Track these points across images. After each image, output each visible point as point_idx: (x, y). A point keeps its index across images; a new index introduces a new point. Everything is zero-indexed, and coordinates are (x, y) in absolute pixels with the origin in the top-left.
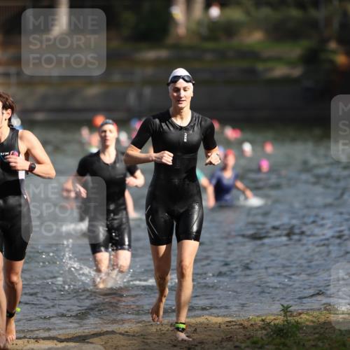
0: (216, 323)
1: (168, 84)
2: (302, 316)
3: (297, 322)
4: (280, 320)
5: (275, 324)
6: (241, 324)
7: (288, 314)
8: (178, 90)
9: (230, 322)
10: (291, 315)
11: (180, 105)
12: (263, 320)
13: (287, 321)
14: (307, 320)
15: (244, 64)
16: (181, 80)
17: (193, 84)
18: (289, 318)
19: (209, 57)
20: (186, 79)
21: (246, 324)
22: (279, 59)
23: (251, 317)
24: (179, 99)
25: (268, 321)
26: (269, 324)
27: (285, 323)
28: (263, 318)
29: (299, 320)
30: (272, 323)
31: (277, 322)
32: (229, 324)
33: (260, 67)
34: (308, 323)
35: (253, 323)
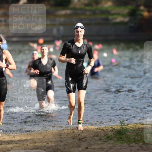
0: (92, 129)
1: (74, 29)
2: (129, 125)
3: (127, 128)
4: (119, 127)
5: (117, 129)
6: (102, 129)
7: (123, 124)
8: (78, 32)
9: (97, 128)
10: (124, 125)
11: (79, 38)
12: (112, 128)
13: (122, 128)
14: (131, 127)
15: (104, 16)
16: (79, 28)
17: (84, 30)
18: (123, 127)
19: (88, 13)
20: (82, 27)
21: (104, 129)
22: (118, 14)
23: (106, 126)
24: (78, 36)
25: (114, 128)
26: (114, 129)
27: (121, 128)
28: (112, 126)
29: (128, 127)
30: (116, 129)
31: (118, 128)
32: (97, 129)
33: (110, 17)
34: (131, 129)
35: (107, 128)
